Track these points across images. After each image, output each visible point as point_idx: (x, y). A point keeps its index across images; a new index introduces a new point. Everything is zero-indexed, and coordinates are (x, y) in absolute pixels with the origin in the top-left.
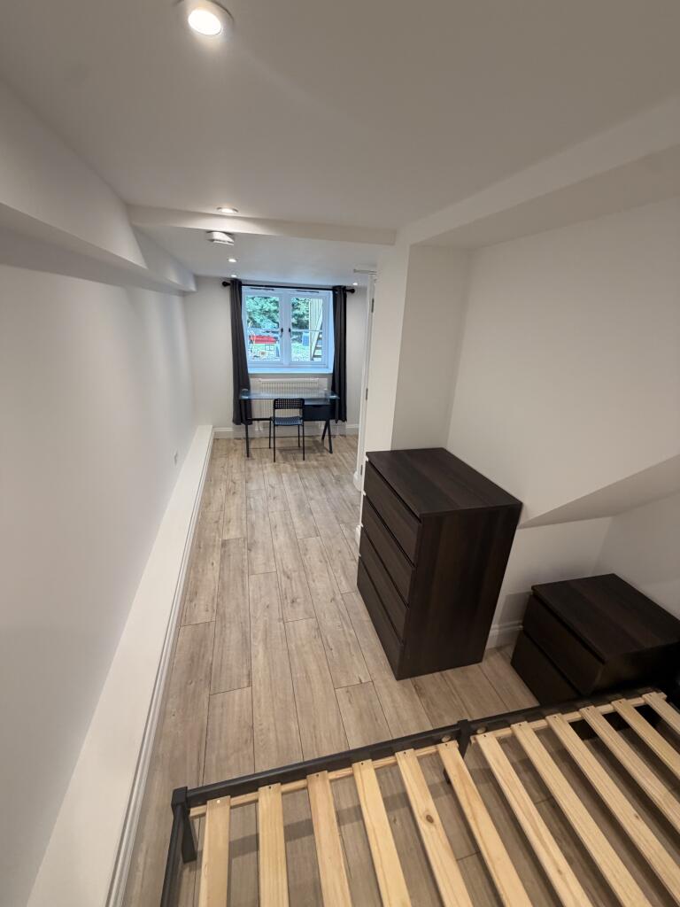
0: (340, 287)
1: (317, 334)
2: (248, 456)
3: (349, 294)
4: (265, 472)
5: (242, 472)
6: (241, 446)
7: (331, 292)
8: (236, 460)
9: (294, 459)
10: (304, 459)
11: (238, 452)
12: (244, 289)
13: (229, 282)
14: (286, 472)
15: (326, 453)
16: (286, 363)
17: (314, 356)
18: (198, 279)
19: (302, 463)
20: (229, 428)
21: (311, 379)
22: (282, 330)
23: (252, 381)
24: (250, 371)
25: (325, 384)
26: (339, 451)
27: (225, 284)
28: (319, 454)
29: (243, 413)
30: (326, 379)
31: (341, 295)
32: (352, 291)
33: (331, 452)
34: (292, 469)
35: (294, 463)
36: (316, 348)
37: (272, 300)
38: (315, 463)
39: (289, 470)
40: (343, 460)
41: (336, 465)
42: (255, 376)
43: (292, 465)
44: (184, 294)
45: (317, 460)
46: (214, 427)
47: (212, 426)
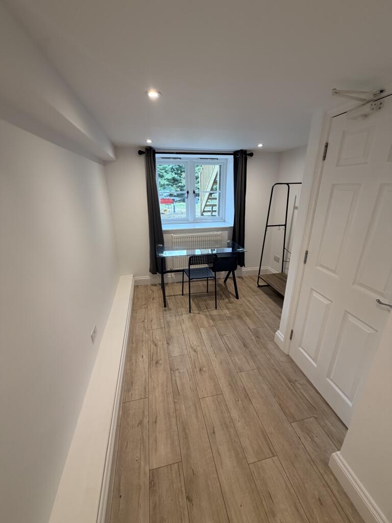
0: (242, 150)
1: (207, 194)
2: (165, 306)
3: (248, 158)
4: (184, 326)
5: (161, 328)
6: (158, 293)
7: (232, 157)
8: (154, 310)
9: (207, 308)
10: (216, 308)
11: (155, 301)
12: (157, 156)
13: (143, 150)
14: (204, 327)
15: (233, 299)
16: (191, 219)
17: (204, 211)
18: (117, 148)
19: (215, 312)
20: (147, 277)
21: (215, 233)
22: (188, 192)
23: (165, 236)
24: (164, 228)
25: (226, 237)
26: (244, 296)
27: (140, 153)
28: (227, 300)
29: (158, 265)
30: (227, 232)
31: (241, 158)
32: (251, 155)
33: (237, 297)
34: (208, 322)
35: (208, 313)
36: (206, 205)
37: (165, 178)
38: (227, 312)
39: (206, 323)
40: (252, 308)
41: (248, 315)
42: (168, 232)
43: (206, 316)
44: (105, 163)
45: (228, 309)
46: (134, 276)
47: (132, 275)
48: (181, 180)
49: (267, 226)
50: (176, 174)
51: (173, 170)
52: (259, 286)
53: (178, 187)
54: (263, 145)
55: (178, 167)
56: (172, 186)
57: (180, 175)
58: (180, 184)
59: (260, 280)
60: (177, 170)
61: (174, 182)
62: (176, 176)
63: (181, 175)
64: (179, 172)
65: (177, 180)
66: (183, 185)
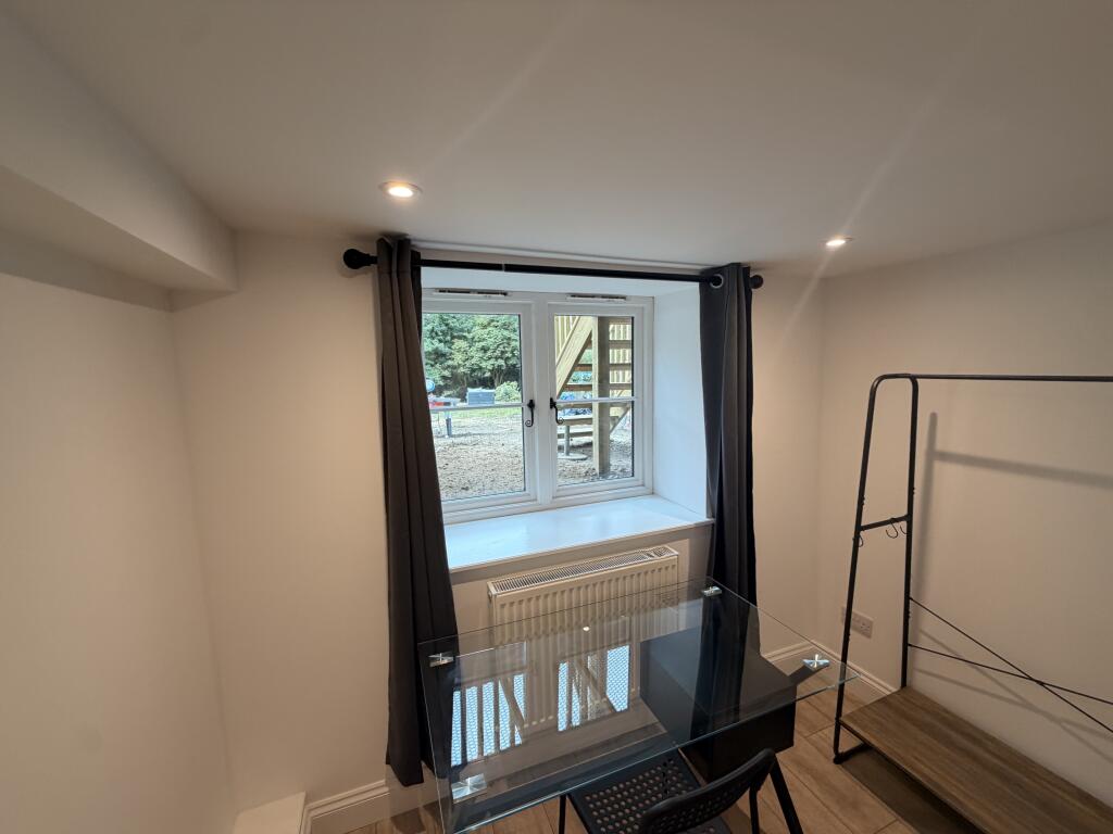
7: (696, 285)
12: (430, 277)
13: (371, 250)
22: (532, 406)
24: (455, 561)
27: (354, 260)
30: (686, 542)
32: (755, 282)
46: (307, 800)
47: (301, 797)
48: (451, 354)
49: (859, 528)
50: (440, 341)
51: (434, 334)
52: (840, 759)
53: (445, 369)
54: (849, 240)
55: (444, 328)
56: (432, 366)
57: (449, 343)
58: (450, 362)
59: (843, 732)
60: (444, 334)
61: (437, 358)
62: (441, 346)
63: (453, 343)
64: (449, 338)
65: (444, 355)
66: (456, 364)
